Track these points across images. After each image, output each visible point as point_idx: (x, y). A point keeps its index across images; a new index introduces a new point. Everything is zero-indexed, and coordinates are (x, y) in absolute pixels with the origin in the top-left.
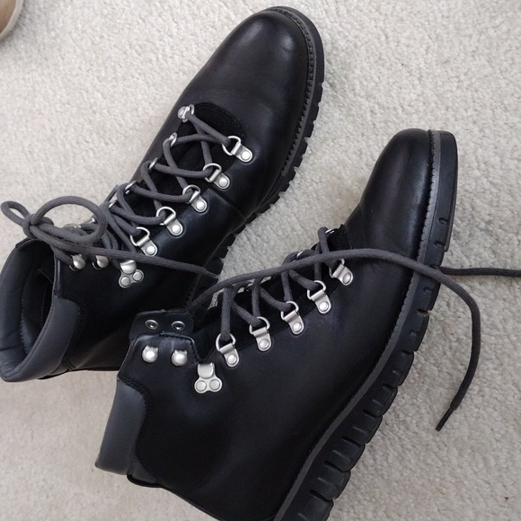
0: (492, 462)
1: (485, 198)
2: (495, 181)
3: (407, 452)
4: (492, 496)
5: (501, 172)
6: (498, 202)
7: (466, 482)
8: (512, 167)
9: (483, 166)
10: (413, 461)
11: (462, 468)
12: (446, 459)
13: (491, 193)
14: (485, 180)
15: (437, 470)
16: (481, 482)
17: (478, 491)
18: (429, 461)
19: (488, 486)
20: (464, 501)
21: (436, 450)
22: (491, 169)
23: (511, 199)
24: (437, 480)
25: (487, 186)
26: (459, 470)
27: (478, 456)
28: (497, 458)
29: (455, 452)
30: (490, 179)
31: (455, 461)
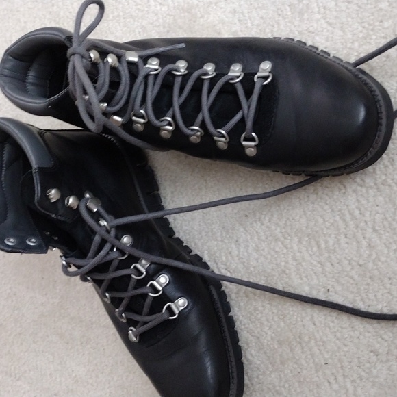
0: (323, 246)
1: (323, 36)
2: (330, 21)
3: (262, 242)
4: (323, 274)
5: (335, 14)
6: (332, 37)
7: (303, 264)
8: (344, 8)
9: (322, 10)
10: (266, 249)
11: (301, 252)
12: (289, 246)
13: (328, 31)
14: (323, 21)
15: (283, 256)
16: (315, 263)
17: (313, 270)
18: (277, 249)
19: (320, 265)
20: (302, 279)
21: (282, 239)
22: (328, 12)
23: (342, 34)
24: (283, 264)
25: (325, 25)
26: (298, 254)
27: (313, 243)
28: (326, 242)
29: (296, 239)
30: (328, 20)
31: (295, 247)
